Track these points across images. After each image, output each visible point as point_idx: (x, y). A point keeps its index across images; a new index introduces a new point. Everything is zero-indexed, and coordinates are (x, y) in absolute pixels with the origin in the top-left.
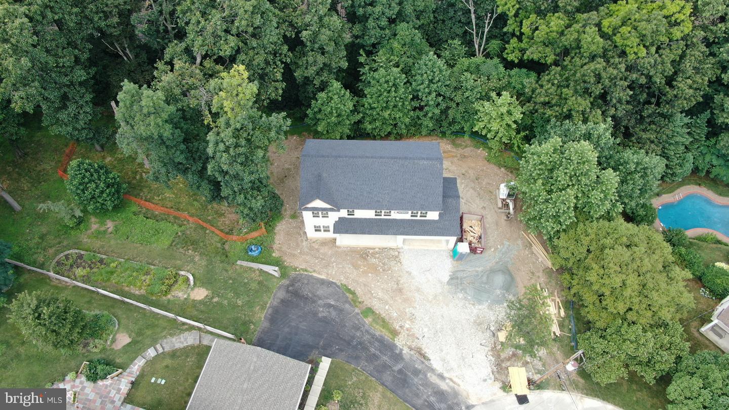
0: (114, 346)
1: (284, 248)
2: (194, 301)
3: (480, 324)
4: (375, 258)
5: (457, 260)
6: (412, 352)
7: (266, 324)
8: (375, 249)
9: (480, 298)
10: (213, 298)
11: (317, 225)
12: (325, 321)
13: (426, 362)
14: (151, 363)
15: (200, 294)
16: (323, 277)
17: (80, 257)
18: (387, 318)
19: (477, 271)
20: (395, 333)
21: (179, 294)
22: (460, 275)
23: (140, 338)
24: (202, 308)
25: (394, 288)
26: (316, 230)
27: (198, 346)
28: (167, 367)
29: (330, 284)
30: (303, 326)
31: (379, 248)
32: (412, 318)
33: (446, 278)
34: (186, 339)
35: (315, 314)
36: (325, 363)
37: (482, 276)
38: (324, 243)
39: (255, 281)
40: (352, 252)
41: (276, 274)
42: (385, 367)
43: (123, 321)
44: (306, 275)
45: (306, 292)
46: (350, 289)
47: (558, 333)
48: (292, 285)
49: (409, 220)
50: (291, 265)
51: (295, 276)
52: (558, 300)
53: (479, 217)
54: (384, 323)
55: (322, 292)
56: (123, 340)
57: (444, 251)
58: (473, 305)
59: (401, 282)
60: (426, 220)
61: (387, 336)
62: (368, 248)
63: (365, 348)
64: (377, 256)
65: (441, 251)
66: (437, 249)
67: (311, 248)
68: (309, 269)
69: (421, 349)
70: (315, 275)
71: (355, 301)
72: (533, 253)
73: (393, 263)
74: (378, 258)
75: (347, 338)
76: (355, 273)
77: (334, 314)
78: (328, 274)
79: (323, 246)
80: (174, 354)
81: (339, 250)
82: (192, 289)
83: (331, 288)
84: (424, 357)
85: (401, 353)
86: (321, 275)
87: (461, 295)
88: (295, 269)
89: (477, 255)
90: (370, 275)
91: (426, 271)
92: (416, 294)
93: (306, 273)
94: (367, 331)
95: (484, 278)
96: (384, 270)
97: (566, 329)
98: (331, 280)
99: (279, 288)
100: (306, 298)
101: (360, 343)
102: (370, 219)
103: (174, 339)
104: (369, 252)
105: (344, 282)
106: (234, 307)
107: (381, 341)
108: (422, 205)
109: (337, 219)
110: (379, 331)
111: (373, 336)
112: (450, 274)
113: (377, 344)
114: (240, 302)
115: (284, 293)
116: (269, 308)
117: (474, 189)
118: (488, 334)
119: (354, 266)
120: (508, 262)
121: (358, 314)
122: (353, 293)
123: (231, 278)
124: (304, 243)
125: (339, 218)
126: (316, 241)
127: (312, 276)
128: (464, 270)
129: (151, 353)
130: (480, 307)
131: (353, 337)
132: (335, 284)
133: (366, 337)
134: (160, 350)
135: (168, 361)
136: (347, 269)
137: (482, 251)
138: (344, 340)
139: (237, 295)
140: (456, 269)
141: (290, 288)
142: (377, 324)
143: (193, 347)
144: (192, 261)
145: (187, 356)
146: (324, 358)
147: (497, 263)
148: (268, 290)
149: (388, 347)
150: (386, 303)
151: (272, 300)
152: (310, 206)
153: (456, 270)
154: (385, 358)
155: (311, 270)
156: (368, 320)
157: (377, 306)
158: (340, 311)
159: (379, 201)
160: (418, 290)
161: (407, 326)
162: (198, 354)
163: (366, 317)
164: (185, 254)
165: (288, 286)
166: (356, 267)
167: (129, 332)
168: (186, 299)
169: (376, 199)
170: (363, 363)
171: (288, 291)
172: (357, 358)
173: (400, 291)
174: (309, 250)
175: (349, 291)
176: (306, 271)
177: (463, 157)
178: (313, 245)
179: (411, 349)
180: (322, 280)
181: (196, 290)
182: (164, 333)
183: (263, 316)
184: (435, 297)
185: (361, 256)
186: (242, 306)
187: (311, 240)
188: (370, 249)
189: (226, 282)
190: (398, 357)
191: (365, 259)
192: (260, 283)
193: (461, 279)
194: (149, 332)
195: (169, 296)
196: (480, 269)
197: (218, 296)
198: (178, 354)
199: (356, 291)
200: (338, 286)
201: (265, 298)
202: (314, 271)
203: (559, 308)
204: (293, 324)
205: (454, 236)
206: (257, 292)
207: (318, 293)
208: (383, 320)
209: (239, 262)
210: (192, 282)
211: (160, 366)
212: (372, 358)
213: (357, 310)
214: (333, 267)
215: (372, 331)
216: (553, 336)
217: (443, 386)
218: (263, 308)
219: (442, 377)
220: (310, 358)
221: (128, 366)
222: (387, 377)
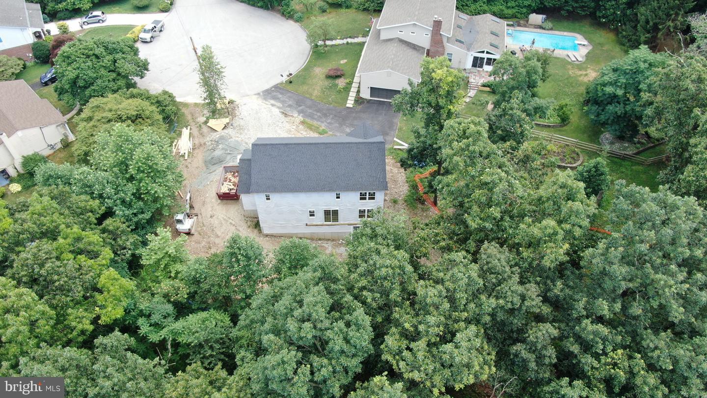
3: (241, 129)
6: (291, 114)
7: (395, 121)
13: (282, 111)
17: (562, 160)
18: (308, 131)
20: (303, 123)
23: (478, 108)
30: (369, 122)
32: (290, 131)
36: (350, 103)
42: (310, 107)
47: (184, 130)
52: (174, 150)
54: (310, 127)
61: (308, 120)
63: (324, 114)
69: (285, 117)
75: (337, 118)
84: (283, 113)
85: (299, 114)
94: (323, 122)
97: (178, 132)
101: (327, 116)
107: (311, 116)
110: (315, 123)
111: (318, 120)
113: (316, 117)
116: (396, 130)
130: (237, 139)
131: (332, 119)
133: (323, 119)
142: (316, 127)
146: (352, 106)
147: (214, 170)
149: (308, 116)
154: (310, 111)
156: (323, 128)
161: (294, 127)
163: (324, 130)
170: (325, 108)
172: (329, 110)
179: (292, 116)
190: (301, 112)
203: (175, 145)
204: (376, 122)
208: (311, 129)
212: (318, 111)
215: (319, 123)
216: (189, 127)
217: (273, 102)
218: (400, 129)
219: (273, 105)
220: (361, 106)
221: (477, 92)
222: (309, 103)
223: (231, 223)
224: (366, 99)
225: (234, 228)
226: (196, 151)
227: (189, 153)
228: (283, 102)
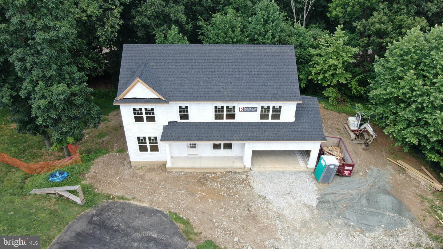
1: (99, 177)
4: (217, 182)
5: (323, 182)
8: (216, 173)
9: (367, 223)
11: (141, 136)
16: (145, 205)
19: (351, 194)
22: (330, 198)
25: (244, 215)
26: (141, 150)
29: (153, 212)
31: (222, 173)
33: (315, 202)
37: (359, 199)
38: (152, 169)
39: (46, 210)
40: (186, 177)
41: (78, 200)
44: (122, 203)
45: (117, 222)
46: (182, 218)
48: (99, 214)
49: (258, 123)
50: (104, 192)
51: (106, 204)
53: (336, 140)
55: (140, 222)
57: (304, 172)
58: (361, 232)
59: (254, 208)
60: (280, 123)
62: (207, 173)
64: (219, 180)
65: (299, 172)
66: (295, 170)
67: (135, 175)
68: (127, 196)
70: (134, 202)
71: (188, 233)
72: (410, 177)
73: (239, 187)
74: (221, 182)
76: (190, 199)
78: (152, 202)
79: (149, 172)
81: (171, 175)
83: (154, 218)
86: (143, 202)
87: (340, 222)
88: (108, 197)
89: (346, 178)
90: (210, 200)
91: (286, 194)
92: (277, 222)
93: (122, 201)
95: (364, 201)
96: (229, 195)
98: (155, 208)
99: (79, 219)
102: (208, 123)
104: (208, 176)
105: (173, 208)
108: (274, 94)
109: (167, 124)
112: (318, 196)
115: (84, 225)
119: (188, 192)
120: (385, 185)
122: (187, 223)
123: (13, 210)
124: (127, 171)
125: (170, 123)
126: (142, 167)
127: (129, 204)
128: (335, 193)
130: (372, 234)
132: (161, 212)
136: (179, 195)
137: (350, 174)
141: (95, 219)
147: (372, 186)
148: (61, 221)
150: (235, 234)
151: (63, 233)
152: (130, 95)
153: (324, 192)
155: (130, 197)
157: (221, 239)
158: (165, 246)
159: (219, 91)
160: (279, 216)
165: (93, 216)
166: (191, 193)
169: (216, 88)
171: (90, 222)
173: (254, 218)
174: (132, 177)
175: (181, 220)
176: (123, 198)
178: (137, 171)
180: (144, 208)
184: (304, 223)
185: (199, 181)
187: (135, 167)
188: (210, 173)
191: (203, 184)
192: (53, 213)
193: (334, 203)
196: (354, 192)
199: (191, 221)
200: (165, 216)
201: (53, 232)
202: (134, 198)
205: (317, 140)
206: (44, 223)
207: (135, 223)
209: (34, 191)
213: (191, 245)
214: (160, 194)
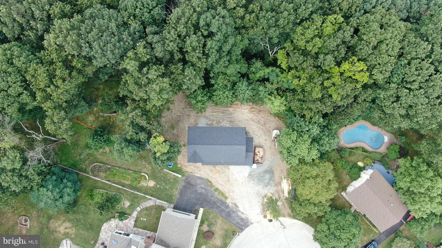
0: (124, 207)
2: (150, 187)
3: (258, 194)
4: (219, 167)
6: (233, 205)
7: (178, 196)
9: (259, 183)
10: (157, 185)
12: (201, 194)
13: (237, 208)
14: (140, 212)
15: (152, 184)
16: (198, 175)
17: (100, 167)
18: (223, 192)
20: (226, 198)
21: (143, 184)
22: (253, 173)
23: (133, 203)
24: (153, 189)
25: (226, 180)
27: (155, 205)
28: (146, 214)
29: (202, 178)
30: (192, 196)
32: (233, 192)
33: (247, 175)
34: (150, 203)
35: (196, 191)
36: (201, 210)
37: (261, 173)
39: (172, 179)
42: (223, 210)
43: (125, 195)
44: (192, 175)
45: (192, 182)
47: (287, 196)
48: (187, 179)
50: (186, 170)
51: (188, 175)
52: (290, 182)
54: (223, 194)
55: (199, 182)
56: (127, 204)
58: (257, 186)
59: (229, 177)
61: (223, 199)
63: (215, 204)
69: (236, 203)
71: (211, 186)
73: (226, 170)
75: (209, 200)
76: (211, 173)
77: (204, 191)
78: (200, 174)
80: (147, 209)
82: (148, 181)
83: (202, 180)
84: (237, 206)
85: (228, 205)
87: (252, 182)
88: (187, 172)
89: (260, 165)
90: (217, 174)
91: (239, 172)
92: (235, 182)
94: (216, 197)
95: (262, 175)
97: (290, 195)
99: (182, 181)
100: (193, 185)
101: (214, 202)
103: (146, 203)
105: (207, 177)
106: (166, 189)
107: (221, 201)
108: (237, 160)
110: (220, 197)
111: (218, 199)
112: (249, 173)
113: (220, 202)
114: (168, 187)
115: (184, 183)
116: (179, 189)
117: (262, 129)
118: (261, 198)
119: (210, 171)
120: (272, 166)
121: (212, 191)
122: (211, 182)
123: (162, 177)
127: (194, 175)
128: (255, 172)
129: (139, 209)
130: (259, 187)
131: (211, 200)
133: (216, 200)
134: (142, 208)
135: (145, 212)
136: (208, 172)
138: (208, 201)
139: (166, 184)
140: (251, 171)
142: (220, 194)
143: (153, 206)
144: (145, 167)
145: (152, 210)
146: (201, 209)
147: (268, 167)
148: (178, 182)
149: (224, 203)
150: (223, 186)
151: (180, 186)
154: (223, 207)
156: (216, 193)
157: (220, 188)
158: (206, 190)
159: (220, 159)
160: (236, 180)
161: (231, 195)
162: (156, 209)
163: (216, 192)
164: (142, 164)
165: (185, 180)
167: (129, 200)
168: (147, 186)
170: (215, 209)
171: (185, 182)
172: (213, 207)
173: (229, 181)
175: (209, 181)
176: (192, 173)
177: (260, 111)
179: (232, 204)
180: (198, 177)
181: (150, 181)
182: (142, 201)
183: (177, 193)
184: (242, 183)
186: (169, 189)
189: (161, 178)
190: (228, 207)
192: (174, 180)
193: (253, 175)
194: (136, 200)
195: (140, 185)
196: (260, 170)
197: (159, 184)
198: (148, 209)
200: (205, 179)
201: (177, 185)
202: (195, 173)
203: (290, 186)
204: (189, 196)
206: (174, 183)
207: (197, 182)
208: (222, 193)
209: (165, 170)
210: (148, 179)
211: (143, 213)
212: (218, 207)
213: (212, 189)
215: (218, 197)
216: (285, 198)
217: (243, 216)
218: (177, 189)
219: (243, 213)
220: (196, 208)
221: (132, 214)
222: (223, 214)
223: (257, 135)
224: (192, 213)
225: (255, 133)
226: (279, 181)
227: (282, 180)
228: (238, 216)
